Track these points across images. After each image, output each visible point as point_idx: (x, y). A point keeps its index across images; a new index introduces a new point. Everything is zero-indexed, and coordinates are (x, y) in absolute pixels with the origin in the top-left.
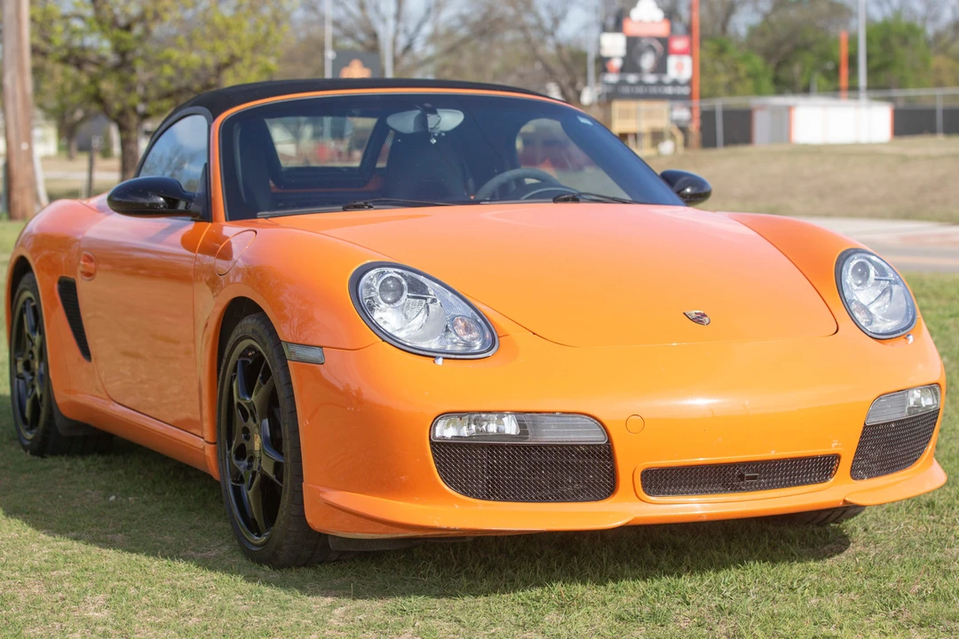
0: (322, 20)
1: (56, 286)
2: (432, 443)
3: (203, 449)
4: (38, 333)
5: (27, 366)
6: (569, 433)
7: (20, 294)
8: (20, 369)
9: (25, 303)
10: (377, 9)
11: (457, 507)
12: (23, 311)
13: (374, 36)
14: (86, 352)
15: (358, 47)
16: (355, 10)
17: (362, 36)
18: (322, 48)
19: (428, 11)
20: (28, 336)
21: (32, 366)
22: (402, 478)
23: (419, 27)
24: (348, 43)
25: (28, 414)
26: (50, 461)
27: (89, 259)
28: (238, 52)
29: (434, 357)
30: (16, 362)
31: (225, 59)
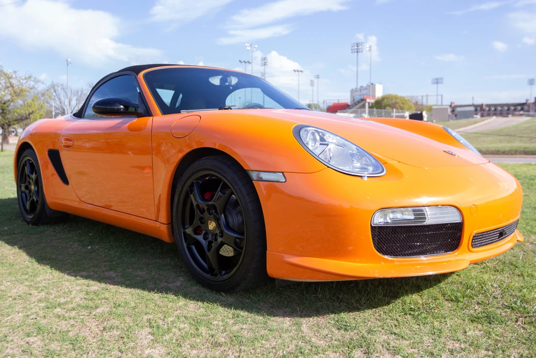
0: (52, 106)
1: (47, 153)
2: (372, 227)
3: (160, 227)
4: (34, 174)
5: (27, 188)
6: (446, 217)
7: (23, 159)
8: (23, 189)
9: (26, 162)
10: (64, 104)
11: (383, 263)
12: (25, 165)
13: (64, 110)
14: (65, 180)
15: (60, 112)
16: (59, 104)
17: (61, 109)
18: (52, 112)
19: (77, 104)
20: (28, 175)
21: (30, 188)
22: (349, 248)
23: (74, 108)
24: (57, 111)
25: (28, 207)
26: (41, 228)
27: (67, 140)
28: (34, 110)
29: (362, 176)
30: (21, 186)
31: (31, 112)
